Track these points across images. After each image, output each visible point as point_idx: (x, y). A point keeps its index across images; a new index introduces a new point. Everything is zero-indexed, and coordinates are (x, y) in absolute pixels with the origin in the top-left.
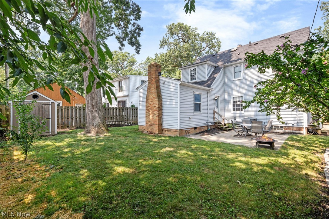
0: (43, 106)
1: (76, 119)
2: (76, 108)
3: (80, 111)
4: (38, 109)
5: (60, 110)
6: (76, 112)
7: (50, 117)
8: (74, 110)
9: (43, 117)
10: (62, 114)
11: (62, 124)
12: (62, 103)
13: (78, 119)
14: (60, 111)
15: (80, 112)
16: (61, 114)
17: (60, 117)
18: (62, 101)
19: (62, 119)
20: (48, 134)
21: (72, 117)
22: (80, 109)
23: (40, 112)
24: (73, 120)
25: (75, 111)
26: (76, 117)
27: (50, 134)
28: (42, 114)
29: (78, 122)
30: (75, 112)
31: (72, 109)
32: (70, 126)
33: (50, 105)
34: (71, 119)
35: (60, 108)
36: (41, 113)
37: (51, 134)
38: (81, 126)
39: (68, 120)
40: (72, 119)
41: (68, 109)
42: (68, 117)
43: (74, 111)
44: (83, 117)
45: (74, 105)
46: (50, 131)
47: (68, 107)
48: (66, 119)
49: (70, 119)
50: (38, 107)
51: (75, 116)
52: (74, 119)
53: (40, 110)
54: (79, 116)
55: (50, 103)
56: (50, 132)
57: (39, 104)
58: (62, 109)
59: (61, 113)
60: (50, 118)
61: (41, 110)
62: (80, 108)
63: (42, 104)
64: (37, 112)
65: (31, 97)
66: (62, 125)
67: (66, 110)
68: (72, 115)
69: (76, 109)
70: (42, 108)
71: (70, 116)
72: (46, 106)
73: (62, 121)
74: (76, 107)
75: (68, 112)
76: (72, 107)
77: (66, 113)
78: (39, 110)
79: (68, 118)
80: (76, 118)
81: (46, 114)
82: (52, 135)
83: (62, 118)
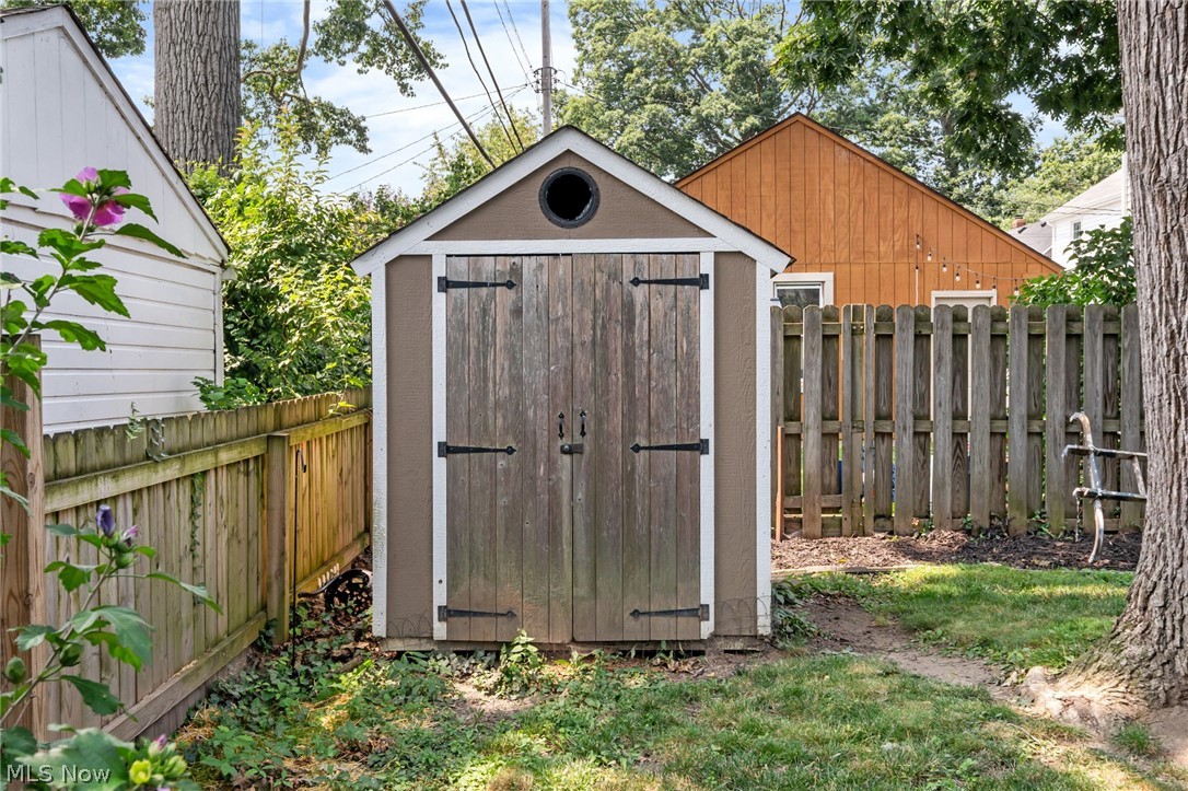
0: (640, 293)
1: (959, 438)
2: (962, 329)
3: (995, 359)
4: (587, 338)
5: (810, 349)
6: (959, 371)
7: (707, 431)
8: (940, 343)
9: (642, 426)
10: (829, 383)
11: (825, 491)
12: (829, 287)
13: (979, 447)
14: (809, 356)
15: (998, 364)
16: (817, 386)
17: (810, 412)
18: (828, 277)
19: (829, 438)
20: (681, 629)
21: (916, 418)
22: (998, 338)
23: (606, 366)
24: (925, 450)
25: (948, 355)
26: (959, 415)
27: (707, 628)
28: (631, 400)
29: (981, 469)
30: (947, 369)
31: (921, 338)
32: (903, 513)
33: (702, 282)
34: (908, 440)
35: (811, 329)
36: (617, 376)
37: (715, 636)
38: (1003, 517)
39: (883, 447)
40: (921, 437)
41: (884, 339)
42: (878, 417)
43: (939, 358)
44: (1031, 417)
45: (924, 295)
46: (707, 595)
47: (885, 316)
48: (863, 441)
49: (902, 448)
50: (588, 315)
51: (947, 408)
52: (941, 441)
53: (605, 345)
54: (986, 409)
55: (707, 266)
56: (699, 612)
57: (602, 278)
58: (830, 339)
59: (816, 374)
60: (702, 447)
61: (617, 344)
62: (1000, 327)
63: (628, 275)
64: (584, 367)
65: (534, 194)
66: (831, 500)
67: (868, 342)
68: (921, 399)
69: (959, 338)
70: (629, 324)
71: (903, 408)
72: (661, 300)
73: (827, 459)
74: (958, 316)
75: (883, 370)
76: (921, 318)
77: (866, 380)
78: (599, 347)
79: (885, 427)
80: (961, 426)
81: (664, 391)
82: (722, 644)
83: (832, 426)
